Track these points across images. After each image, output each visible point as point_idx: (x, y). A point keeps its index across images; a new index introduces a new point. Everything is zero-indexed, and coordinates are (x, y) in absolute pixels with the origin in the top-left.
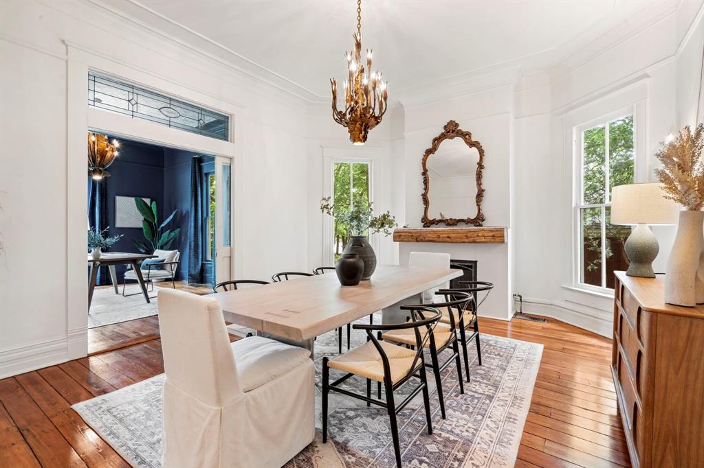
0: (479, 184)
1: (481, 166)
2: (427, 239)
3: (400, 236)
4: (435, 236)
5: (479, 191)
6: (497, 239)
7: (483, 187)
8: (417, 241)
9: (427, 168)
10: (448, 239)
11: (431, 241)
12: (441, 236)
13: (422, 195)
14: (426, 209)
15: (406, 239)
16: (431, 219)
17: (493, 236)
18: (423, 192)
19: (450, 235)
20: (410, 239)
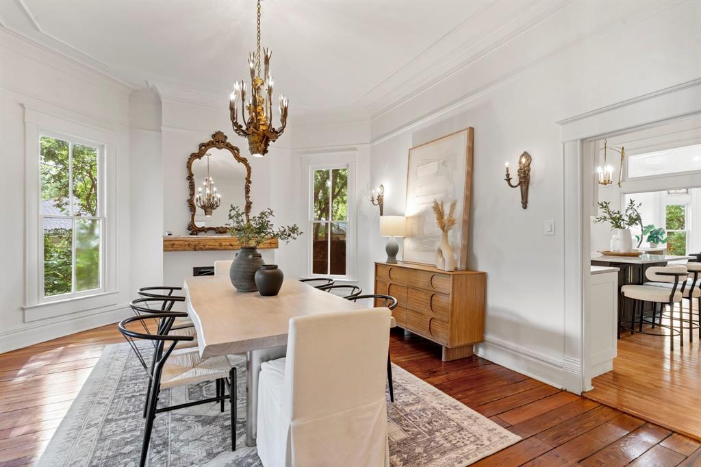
0: (247, 197)
1: (248, 181)
2: (207, 247)
3: (174, 245)
4: (217, 244)
5: (247, 203)
6: (273, 245)
7: (251, 200)
8: (195, 250)
9: (193, 172)
10: (230, 247)
11: (211, 249)
12: (223, 244)
13: (188, 201)
14: (193, 216)
15: (182, 248)
16: (201, 227)
17: (270, 243)
18: (189, 198)
19: (232, 243)
20: (187, 248)
